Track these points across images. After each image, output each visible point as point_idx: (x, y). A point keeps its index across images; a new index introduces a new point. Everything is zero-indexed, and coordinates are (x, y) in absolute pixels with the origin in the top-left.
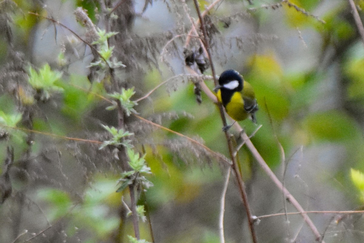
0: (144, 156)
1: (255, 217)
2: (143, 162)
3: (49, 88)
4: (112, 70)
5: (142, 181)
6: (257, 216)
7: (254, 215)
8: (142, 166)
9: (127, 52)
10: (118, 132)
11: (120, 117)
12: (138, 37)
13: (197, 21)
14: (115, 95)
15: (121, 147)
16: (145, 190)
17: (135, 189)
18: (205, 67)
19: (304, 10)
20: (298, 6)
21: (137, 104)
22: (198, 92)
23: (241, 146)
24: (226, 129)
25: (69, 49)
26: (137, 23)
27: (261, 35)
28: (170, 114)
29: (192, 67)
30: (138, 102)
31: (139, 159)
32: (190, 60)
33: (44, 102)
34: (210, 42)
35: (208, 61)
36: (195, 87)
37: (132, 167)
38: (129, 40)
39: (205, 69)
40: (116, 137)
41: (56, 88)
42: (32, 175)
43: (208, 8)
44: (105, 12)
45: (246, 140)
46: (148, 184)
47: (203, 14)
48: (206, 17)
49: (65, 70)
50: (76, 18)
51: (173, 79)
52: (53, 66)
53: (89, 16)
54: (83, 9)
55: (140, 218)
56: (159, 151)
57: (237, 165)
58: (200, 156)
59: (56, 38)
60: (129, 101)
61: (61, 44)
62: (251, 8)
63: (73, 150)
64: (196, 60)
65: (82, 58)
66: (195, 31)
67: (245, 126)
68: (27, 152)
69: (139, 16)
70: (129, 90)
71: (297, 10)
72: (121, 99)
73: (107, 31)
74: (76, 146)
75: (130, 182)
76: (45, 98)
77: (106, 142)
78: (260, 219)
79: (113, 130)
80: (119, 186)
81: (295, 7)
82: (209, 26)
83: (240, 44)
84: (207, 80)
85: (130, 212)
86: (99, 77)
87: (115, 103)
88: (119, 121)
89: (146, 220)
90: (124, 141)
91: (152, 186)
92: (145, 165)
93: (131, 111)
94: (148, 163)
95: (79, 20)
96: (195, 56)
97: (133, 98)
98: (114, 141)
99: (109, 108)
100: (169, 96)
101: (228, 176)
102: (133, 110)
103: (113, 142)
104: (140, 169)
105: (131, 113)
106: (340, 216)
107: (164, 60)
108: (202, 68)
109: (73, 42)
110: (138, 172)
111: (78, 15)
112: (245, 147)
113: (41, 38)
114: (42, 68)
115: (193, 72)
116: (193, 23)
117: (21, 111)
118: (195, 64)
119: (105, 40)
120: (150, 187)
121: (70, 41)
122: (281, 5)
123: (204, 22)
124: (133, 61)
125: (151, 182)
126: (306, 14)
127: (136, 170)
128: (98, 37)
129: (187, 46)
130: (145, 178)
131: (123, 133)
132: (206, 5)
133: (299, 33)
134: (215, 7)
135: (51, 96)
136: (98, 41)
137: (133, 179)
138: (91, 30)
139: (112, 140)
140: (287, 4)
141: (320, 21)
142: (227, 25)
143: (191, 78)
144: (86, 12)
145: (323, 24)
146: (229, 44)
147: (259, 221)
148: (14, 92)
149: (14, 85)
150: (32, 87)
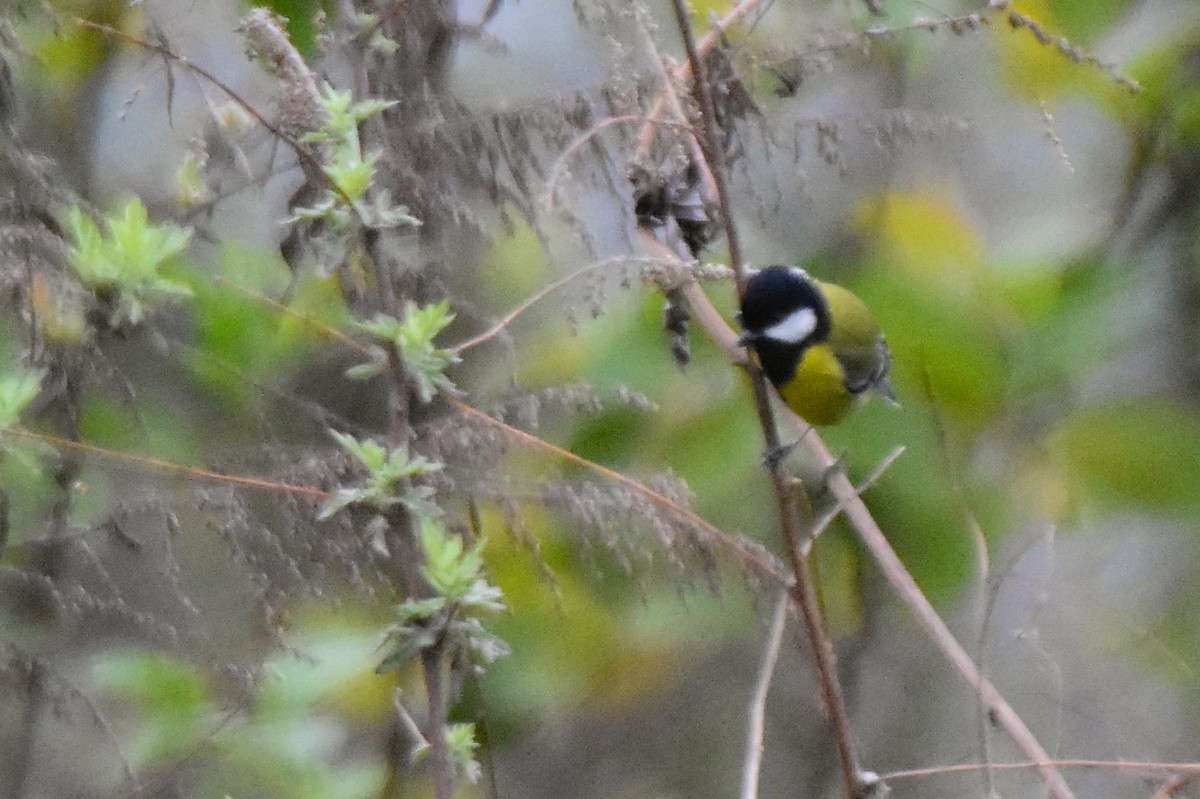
0: (482, 544)
1: (869, 777)
2: (477, 568)
3: (139, 286)
4: (370, 236)
5: (468, 634)
6: (878, 772)
7: (867, 768)
8: (469, 583)
9: (423, 164)
10: (387, 459)
11: (396, 403)
12: (463, 109)
13: (681, 68)
14: (381, 325)
15: (400, 510)
16: (478, 669)
17: (445, 665)
18: (707, 233)
19: (1065, 42)
20: (1041, 27)
21: (458, 360)
22: (677, 321)
23: (827, 519)
24: (775, 456)
25: (218, 150)
26: (464, 58)
27: (908, 117)
28: (570, 393)
29: (660, 232)
30: (463, 354)
31: (460, 558)
32: (651, 207)
33: (119, 333)
34: (726, 145)
35: (716, 214)
36: (668, 306)
37: (434, 583)
38: (433, 124)
39: (704, 241)
40: (381, 475)
41: (166, 286)
42: (71, 598)
43: (721, 23)
44: (351, 28)
45: (848, 500)
46: (490, 649)
47: (702, 42)
48: (715, 57)
49: (201, 220)
50: (244, 48)
51: (590, 274)
52: (159, 211)
53: (292, 41)
54: (273, 16)
55: (460, 768)
56: (537, 526)
57: (810, 589)
58: (675, 544)
59: (169, 108)
60: (430, 349)
61: (193, 139)
62: (878, 28)
63: (220, 508)
64: (677, 209)
65: (262, 180)
66: (672, 103)
67: (843, 449)
68: (59, 510)
69: (473, 33)
70: (430, 309)
71: (1041, 38)
72: (402, 341)
73: (357, 98)
74: (229, 498)
75: (426, 640)
76: (125, 321)
77: (343, 492)
78: (889, 782)
79: (367, 451)
80: (385, 653)
81: (1033, 28)
82: (724, 88)
83: (831, 147)
84: (709, 279)
85: (422, 746)
86: (323, 259)
87: (380, 354)
88: (393, 416)
89: (479, 772)
90: (410, 490)
91: (506, 653)
92: (481, 578)
93: (438, 387)
94: (491, 569)
95: (255, 53)
96: (672, 192)
97: (443, 339)
98: (374, 491)
99: (357, 371)
100: (574, 334)
101: (779, 625)
102: (444, 382)
103: (371, 492)
104: (461, 594)
105: (435, 391)
106: (1174, 779)
107: (556, 201)
108: (694, 235)
109: (232, 122)
110: (457, 605)
111: (255, 33)
112: (843, 524)
113: (121, 114)
114: (117, 214)
115: (662, 250)
116: (670, 73)
117: (40, 365)
118: (672, 223)
119: (349, 128)
120: (497, 660)
121: (222, 121)
122: (983, 20)
123: (704, 72)
124: (445, 199)
125: (502, 642)
126: (1071, 56)
127: (448, 597)
128: (325, 114)
129: (643, 158)
130: (482, 623)
131: (407, 464)
132: (713, 13)
133: (1046, 121)
134: (749, 21)
135: (146, 314)
136: (325, 131)
137: (438, 628)
138: (297, 91)
139: (366, 487)
140: (1003, 18)
141: (1121, 81)
142: (789, 87)
143: (653, 272)
144: (282, 25)
145: (1132, 92)
146: (792, 145)
147: (886, 789)
148: (16, 294)
149: (17, 272)
150: (80, 280)
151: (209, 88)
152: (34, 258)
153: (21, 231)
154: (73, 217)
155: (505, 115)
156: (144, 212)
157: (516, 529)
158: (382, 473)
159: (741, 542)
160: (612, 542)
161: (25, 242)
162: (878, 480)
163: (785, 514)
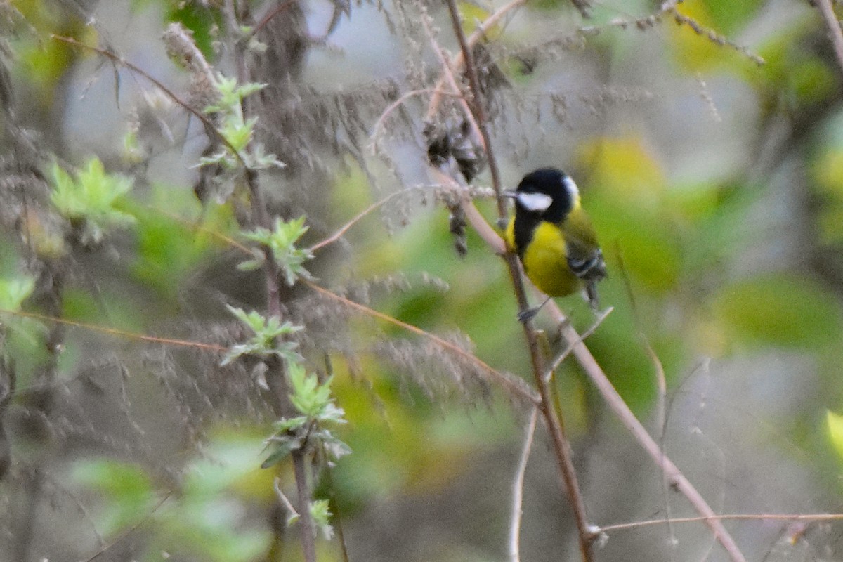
0: (330, 380)
1: (594, 529)
2: (327, 397)
3: (100, 217)
4: (251, 175)
5: (322, 441)
6: (600, 526)
7: (592, 523)
8: (323, 406)
9: (287, 130)
10: (266, 324)
11: (271, 286)
12: (314, 93)
13: (456, 58)
14: (260, 234)
15: (275, 359)
16: (331, 464)
17: (307, 460)
18: (476, 167)
19: (713, 33)
20: (698, 23)
21: (311, 256)
22: (458, 227)
23: (562, 357)
24: (526, 317)
25: (149, 124)
27: (613, 90)
28: (390, 279)
29: (444, 167)
30: (315, 253)
31: (316, 390)
32: (438, 151)
33: (87, 249)
34: (488, 107)
35: (482, 155)
36: (451, 216)
37: (299, 407)
38: (294, 103)
39: (475, 172)
40: (262, 335)
41: (117, 216)
42: (57, 426)
43: (483, 26)
44: (236, 36)
45: (575, 344)
46: (338, 450)
47: (470, 40)
48: (478, 49)
49: (140, 172)
50: (165, 50)
51: (399, 197)
52: (111, 165)
53: (197, 45)
54: (183, 28)
55: (319, 530)
56: (369, 370)
57: (552, 405)
58: (463, 379)
59: (117, 97)
60: (293, 249)
61: (130, 113)
62: (588, 27)
63: (157, 364)
64: (456, 152)
65: (180, 144)
66: (451, 81)
67: (570, 309)
68: (48, 369)
69: (320, 42)
70: (292, 223)
71: (697, 31)
72: (274, 245)
73: (241, 82)
74: (162, 355)
75: (295, 445)
76: (92, 240)
77: (237, 346)
78: (608, 533)
79: (253, 319)
80: (267, 454)
81: (691, 24)
82: (485, 69)
83: (561, 110)
84: (479, 199)
85: (293, 516)
86: (220, 191)
87: (260, 255)
88: (269, 296)
89: (332, 533)
90: (282, 345)
91: (348, 452)
92: (331, 402)
93: (298, 274)
94: (337, 398)
95: (173, 54)
96: (452, 140)
97: (302, 243)
98: (257, 345)
99: (244, 266)
101: (531, 429)
102: (303, 271)
103: (256, 347)
104: (318, 413)
105: (297, 279)
106: (801, 527)
107: (377, 151)
108: (467, 169)
109: (159, 104)
110: (315, 421)
111: (172, 41)
112: (572, 361)
113: (82, 97)
114: (84, 169)
115: (447, 179)
116: (447, 60)
117: (34, 271)
118: (453, 161)
119: (235, 103)
120: (343, 457)
121: (152, 104)
122: (658, 20)
123: (472, 60)
124: (303, 151)
125: (345, 444)
126: (717, 42)
127: (309, 416)
128: (219, 94)
129: (433, 117)
130: (332, 433)
131: (279, 327)
132: (477, 20)
133: (701, 86)
134: (501, 25)
135: (104, 235)
136: (219, 106)
137: (303, 436)
138: (201, 79)
139: (253, 343)
140: (671, 19)
141: (752, 58)
142: (528, 67)
143: (443, 194)
144: (190, 35)
145: (759, 65)
146: (535, 111)
147: (606, 537)
148: (18, 225)
149: (17, 210)
150: (60, 214)
151: (141, 80)
152: (29, 200)
153: (19, 180)
154: (54, 170)
155: (342, 96)
156: (102, 167)
157: (356, 372)
158: (262, 333)
159: (508, 376)
160: (421, 379)
161: (22, 186)
162: (595, 330)
163: (534, 354)
